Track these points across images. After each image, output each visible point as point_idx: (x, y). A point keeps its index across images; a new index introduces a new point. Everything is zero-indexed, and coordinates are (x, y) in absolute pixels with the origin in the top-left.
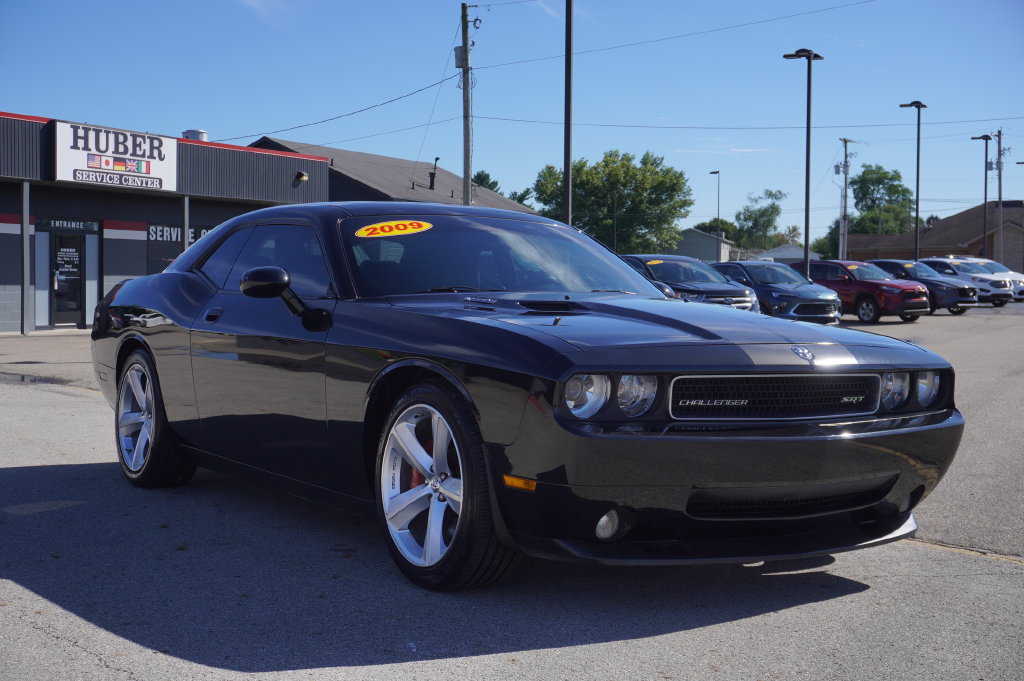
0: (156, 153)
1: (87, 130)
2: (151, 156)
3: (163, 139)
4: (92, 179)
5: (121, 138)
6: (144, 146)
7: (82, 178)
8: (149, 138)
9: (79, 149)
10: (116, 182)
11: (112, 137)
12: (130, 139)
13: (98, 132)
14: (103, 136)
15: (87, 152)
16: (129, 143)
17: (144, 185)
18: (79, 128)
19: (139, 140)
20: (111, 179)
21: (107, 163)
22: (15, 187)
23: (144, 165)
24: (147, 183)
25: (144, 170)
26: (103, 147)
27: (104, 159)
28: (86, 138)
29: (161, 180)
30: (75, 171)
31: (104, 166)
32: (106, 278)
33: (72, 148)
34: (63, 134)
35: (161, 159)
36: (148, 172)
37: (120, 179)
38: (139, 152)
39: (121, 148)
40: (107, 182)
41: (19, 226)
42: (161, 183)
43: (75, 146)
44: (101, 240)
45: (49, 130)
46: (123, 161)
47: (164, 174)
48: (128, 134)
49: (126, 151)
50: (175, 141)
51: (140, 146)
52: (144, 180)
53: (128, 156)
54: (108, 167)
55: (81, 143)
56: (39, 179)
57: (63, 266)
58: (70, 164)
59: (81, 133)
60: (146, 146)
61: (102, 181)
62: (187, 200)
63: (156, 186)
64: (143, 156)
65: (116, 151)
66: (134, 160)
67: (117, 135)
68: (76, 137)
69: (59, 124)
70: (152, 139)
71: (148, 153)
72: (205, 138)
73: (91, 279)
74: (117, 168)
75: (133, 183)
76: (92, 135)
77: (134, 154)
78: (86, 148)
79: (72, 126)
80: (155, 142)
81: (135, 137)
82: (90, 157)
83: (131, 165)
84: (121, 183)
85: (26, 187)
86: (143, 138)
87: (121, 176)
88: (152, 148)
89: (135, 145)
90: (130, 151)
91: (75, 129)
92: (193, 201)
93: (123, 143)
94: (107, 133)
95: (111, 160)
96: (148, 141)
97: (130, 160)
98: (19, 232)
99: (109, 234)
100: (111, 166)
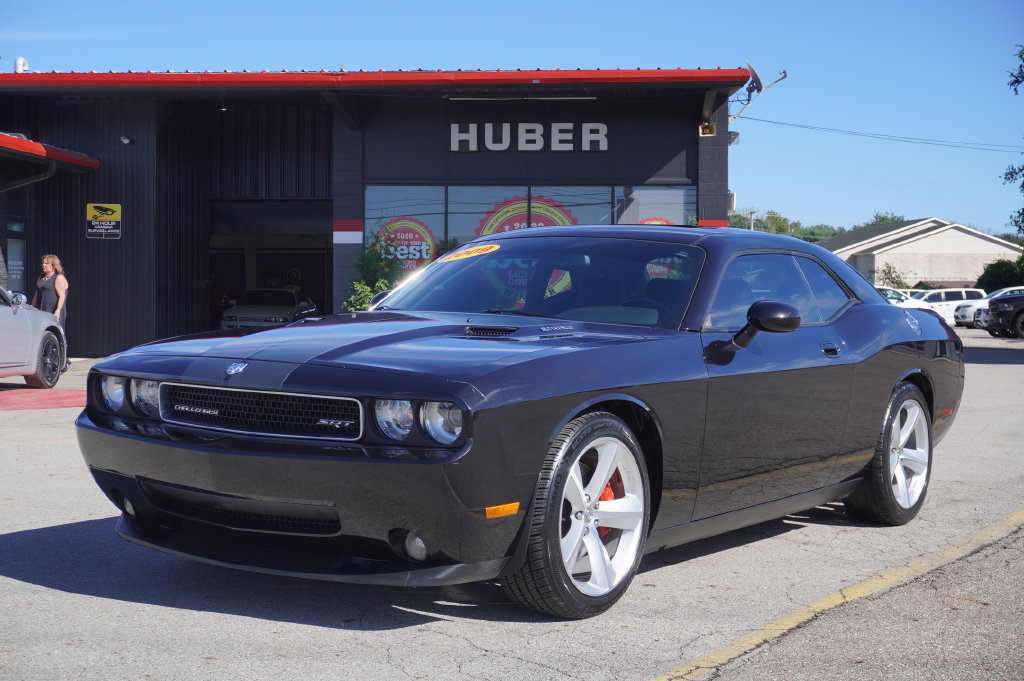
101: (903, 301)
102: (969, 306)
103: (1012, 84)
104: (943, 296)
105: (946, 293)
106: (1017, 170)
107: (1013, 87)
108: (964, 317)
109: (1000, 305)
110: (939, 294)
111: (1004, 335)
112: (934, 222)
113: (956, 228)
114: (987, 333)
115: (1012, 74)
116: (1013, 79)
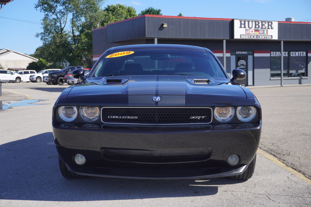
0: (270, 27)
1: (245, 22)
2: (268, 28)
3: (272, 22)
4: (247, 37)
5: (257, 23)
6: (265, 25)
7: (244, 37)
8: (267, 22)
9: (242, 28)
10: (255, 38)
11: (254, 23)
12: (260, 23)
13: (249, 22)
14: (250, 23)
15: (245, 29)
16: (260, 25)
17: (266, 38)
18: (242, 21)
19: (264, 23)
20: (253, 37)
21: (252, 31)
22: (221, 41)
23: (266, 31)
24: (267, 37)
25: (266, 33)
26: (250, 26)
27: (251, 30)
28: (245, 24)
29: (272, 36)
30: (241, 35)
31: (251, 33)
32: (255, 70)
33: (240, 28)
34: (237, 24)
35: (272, 28)
36: (267, 34)
37: (257, 37)
38: (264, 27)
39: (257, 26)
40: (252, 38)
41: (222, 54)
42: (272, 37)
43: (241, 27)
44: (254, 57)
45: (232, 23)
46: (258, 31)
47: (273, 34)
48: (260, 21)
49: (259, 27)
50: (277, 22)
51: (264, 25)
52: (266, 36)
53: (260, 29)
54: (253, 33)
55: (243, 26)
56: (229, 38)
57: (240, 66)
58: (239, 33)
59: (243, 22)
60: (266, 25)
61: (250, 38)
62: (282, 42)
63: (270, 38)
64: (265, 28)
65: (255, 27)
66: (262, 30)
67: (255, 22)
68: (241, 24)
69: (235, 21)
70: (268, 22)
71: (267, 27)
72: (293, 20)
73: (250, 70)
74: (256, 33)
75: (262, 37)
76: (247, 23)
77: (262, 28)
78: (245, 27)
79: (240, 21)
80: (270, 24)
81: (262, 22)
82: (246, 30)
83: (261, 32)
84: (257, 38)
85: (225, 41)
86: (265, 22)
87: (257, 35)
88: (269, 25)
89: (262, 25)
90: (261, 27)
91: (241, 21)
92: (284, 42)
93: (258, 25)
94: (252, 22)
95: (254, 31)
96: (267, 23)
97: (260, 30)
98: (223, 56)
99: (256, 55)
100: (254, 32)
101: (13, 74)
102: (34, 76)
103: (35, 8)
104: (23, 73)
105: (24, 72)
106: (39, 34)
107: (36, 9)
108: (33, 79)
109: (52, 75)
110: (22, 72)
111: (54, 84)
112: (6, 50)
113: (13, 52)
114: (46, 83)
115: (35, 5)
116: (36, 6)
